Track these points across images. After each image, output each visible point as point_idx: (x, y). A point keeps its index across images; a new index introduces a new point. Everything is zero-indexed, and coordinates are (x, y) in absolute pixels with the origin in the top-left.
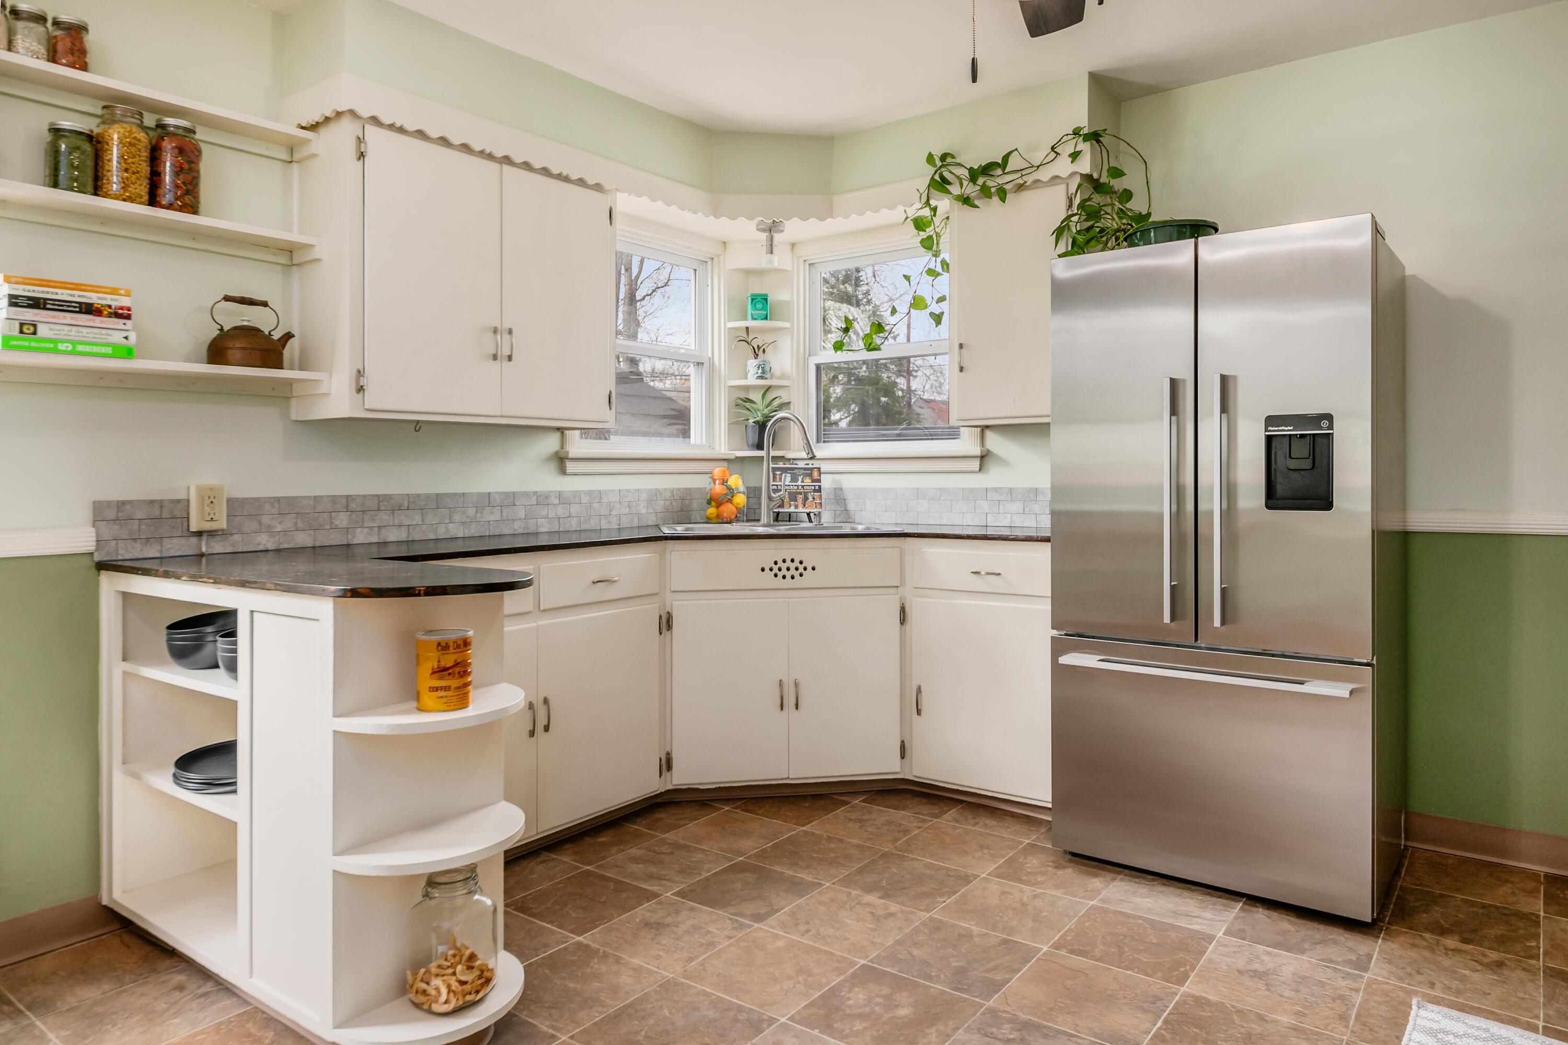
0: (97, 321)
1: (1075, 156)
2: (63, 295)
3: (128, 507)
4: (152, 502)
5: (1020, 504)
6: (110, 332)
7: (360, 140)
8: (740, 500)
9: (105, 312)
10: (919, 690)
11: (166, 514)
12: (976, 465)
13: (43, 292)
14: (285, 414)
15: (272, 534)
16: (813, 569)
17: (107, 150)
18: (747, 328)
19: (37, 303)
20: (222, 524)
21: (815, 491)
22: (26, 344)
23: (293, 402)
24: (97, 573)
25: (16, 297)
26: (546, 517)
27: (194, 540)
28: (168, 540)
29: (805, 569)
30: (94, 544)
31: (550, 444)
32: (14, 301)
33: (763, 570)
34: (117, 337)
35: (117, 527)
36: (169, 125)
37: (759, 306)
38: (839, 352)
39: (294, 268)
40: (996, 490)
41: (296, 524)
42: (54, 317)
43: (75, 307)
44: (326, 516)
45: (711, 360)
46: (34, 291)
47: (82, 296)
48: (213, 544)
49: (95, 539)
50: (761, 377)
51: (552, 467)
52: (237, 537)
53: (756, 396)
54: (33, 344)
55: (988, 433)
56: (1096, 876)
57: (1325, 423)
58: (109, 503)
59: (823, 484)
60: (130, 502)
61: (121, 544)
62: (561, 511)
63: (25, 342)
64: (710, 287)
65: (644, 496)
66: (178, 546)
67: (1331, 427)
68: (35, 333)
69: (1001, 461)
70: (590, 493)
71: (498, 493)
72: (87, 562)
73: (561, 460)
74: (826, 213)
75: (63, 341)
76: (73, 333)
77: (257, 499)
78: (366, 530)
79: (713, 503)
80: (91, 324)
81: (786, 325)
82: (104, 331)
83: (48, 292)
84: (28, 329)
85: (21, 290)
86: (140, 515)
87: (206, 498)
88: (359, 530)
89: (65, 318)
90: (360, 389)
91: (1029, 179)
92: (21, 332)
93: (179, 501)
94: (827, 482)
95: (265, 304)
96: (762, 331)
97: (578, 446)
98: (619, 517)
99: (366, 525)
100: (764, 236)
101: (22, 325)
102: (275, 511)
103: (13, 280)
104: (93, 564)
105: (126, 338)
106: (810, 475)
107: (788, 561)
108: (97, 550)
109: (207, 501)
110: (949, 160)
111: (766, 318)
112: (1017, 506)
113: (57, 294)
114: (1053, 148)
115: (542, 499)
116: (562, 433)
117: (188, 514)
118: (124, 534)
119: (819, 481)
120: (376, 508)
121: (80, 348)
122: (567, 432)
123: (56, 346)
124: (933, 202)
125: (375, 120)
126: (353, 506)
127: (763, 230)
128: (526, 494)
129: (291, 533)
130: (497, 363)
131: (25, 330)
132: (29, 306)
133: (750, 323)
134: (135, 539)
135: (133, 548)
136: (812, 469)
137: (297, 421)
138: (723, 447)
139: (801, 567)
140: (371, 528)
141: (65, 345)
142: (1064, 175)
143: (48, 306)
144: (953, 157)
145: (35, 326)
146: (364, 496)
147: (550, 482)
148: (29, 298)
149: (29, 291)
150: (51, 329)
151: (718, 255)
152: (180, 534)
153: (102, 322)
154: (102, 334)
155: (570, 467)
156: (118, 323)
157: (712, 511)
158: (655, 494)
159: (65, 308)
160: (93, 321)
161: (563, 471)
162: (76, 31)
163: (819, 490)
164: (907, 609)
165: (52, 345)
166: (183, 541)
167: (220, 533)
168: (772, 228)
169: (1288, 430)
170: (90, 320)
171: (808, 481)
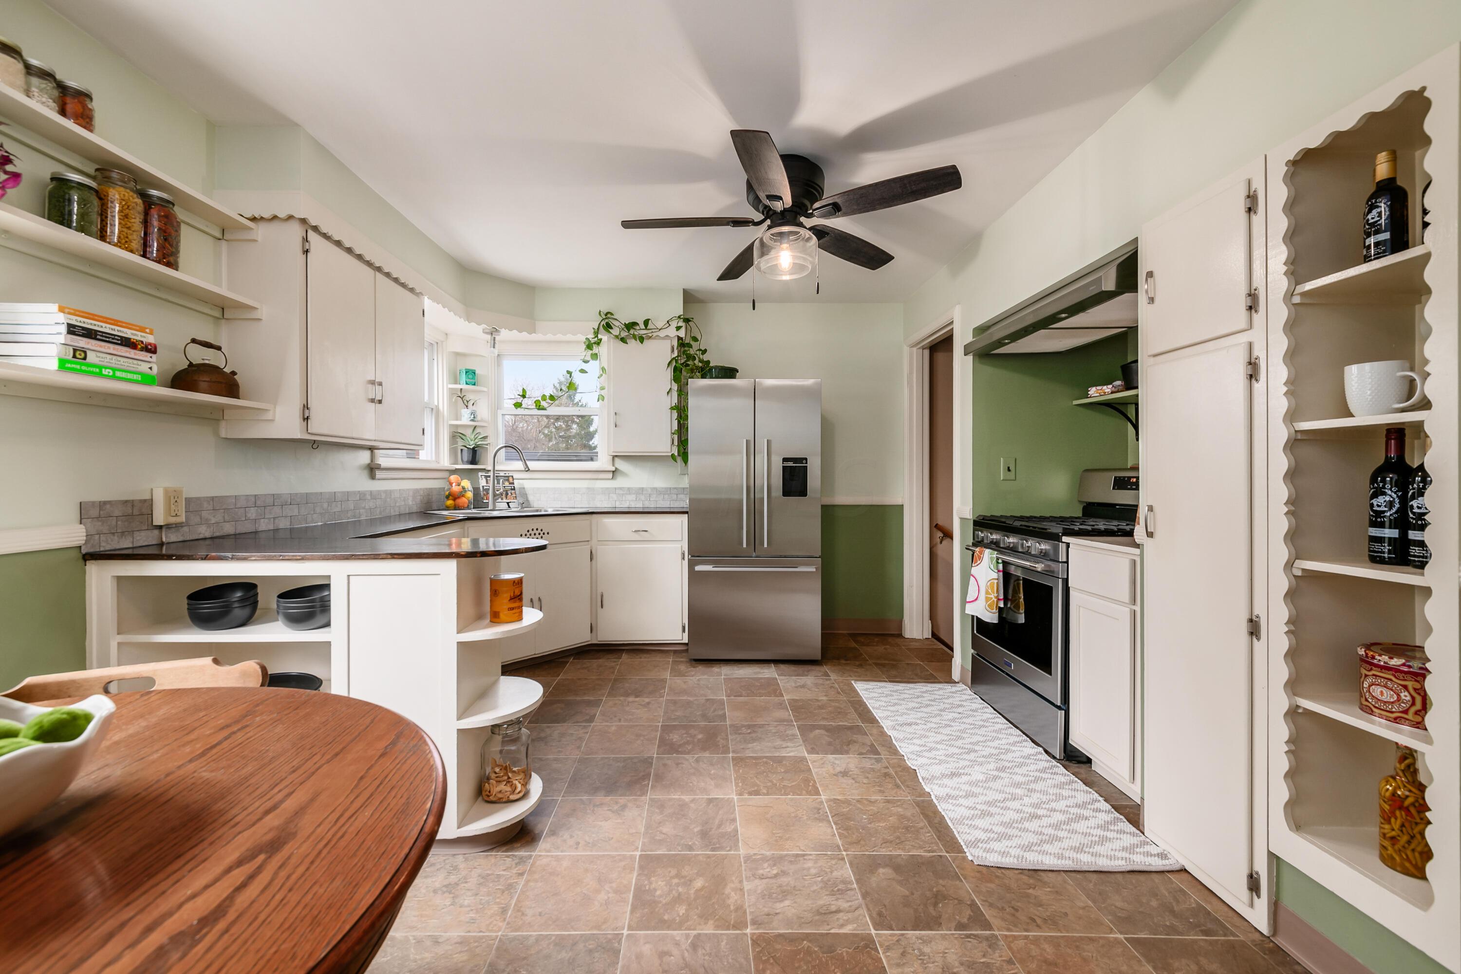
0: (132, 353)
1: (678, 328)
2: (106, 328)
3: (108, 506)
4: (126, 502)
5: (634, 496)
6: (140, 363)
7: (306, 240)
8: (470, 495)
9: (139, 347)
10: (602, 596)
11: (136, 512)
12: (610, 475)
13: (91, 324)
14: (216, 433)
15: (209, 525)
16: (548, 533)
17: (111, 207)
18: (461, 389)
19: (90, 334)
20: (182, 519)
21: (512, 489)
22: (78, 367)
23: (223, 424)
24: (84, 563)
25: (74, 326)
26: (364, 508)
27: (156, 532)
28: (138, 533)
29: (544, 534)
30: (85, 538)
31: (364, 457)
32: (72, 330)
33: (521, 535)
34: (144, 367)
35: (100, 523)
36: (152, 196)
37: (471, 376)
38: (519, 409)
39: (223, 321)
40: (621, 489)
41: (224, 517)
42: (101, 346)
43: (118, 340)
44: (242, 510)
45: (437, 407)
46: (84, 323)
47: (120, 331)
48: (170, 535)
49: (85, 534)
50: (472, 420)
51: (365, 474)
52: (186, 529)
53: (468, 432)
54: (84, 368)
55: (616, 459)
56: (713, 667)
57: (804, 461)
58: (93, 503)
59: (516, 485)
60: (109, 502)
61: (103, 538)
62: (371, 504)
63: (77, 365)
64: (436, 360)
65: (411, 494)
66: (145, 539)
67: (806, 463)
68: (85, 358)
69: (623, 474)
70: (386, 492)
71: (339, 492)
72: (75, 554)
73: (372, 470)
74: (532, 330)
75: (106, 367)
76: (113, 361)
77: (198, 499)
78: (266, 521)
79: (451, 497)
80: (127, 355)
81: (485, 389)
82: (135, 362)
83: (95, 325)
84: (79, 354)
85: (75, 320)
86: (117, 513)
87: (172, 498)
88: (262, 520)
89: (109, 348)
90: (306, 419)
91: (655, 334)
92: (74, 356)
93: (145, 501)
94: (517, 484)
95: (219, 348)
96: (468, 391)
97: (383, 460)
98: (399, 507)
99: (267, 516)
100: (489, 337)
101: (75, 351)
102: (211, 507)
103: (67, 310)
104: (80, 556)
105: (151, 368)
106: (508, 480)
107: (535, 530)
108: (85, 544)
109: (173, 501)
110: (609, 315)
111: (474, 384)
112: (633, 497)
113: (102, 327)
114: (668, 322)
115: (362, 496)
116: (372, 452)
117: (152, 511)
118: (105, 529)
119: (513, 483)
120: (272, 504)
121: (119, 374)
122: (376, 451)
123: (101, 371)
124: (600, 336)
125: (315, 229)
126: (259, 503)
127: (487, 333)
128: (354, 493)
129: (221, 524)
130: (373, 404)
131: (78, 356)
132: (83, 336)
133: (463, 386)
134: (113, 534)
135: (112, 541)
136: (508, 477)
137: (226, 438)
138: (446, 462)
139: (542, 533)
140: (269, 519)
141: (107, 370)
142: (672, 336)
143: (98, 337)
144: (612, 314)
145: (85, 352)
146: (265, 495)
147: (366, 485)
148: (83, 328)
149: (80, 322)
150: (97, 356)
151: (442, 342)
152: (146, 528)
153: (135, 354)
154: (133, 364)
155: (379, 474)
156: (146, 356)
157: (450, 502)
158: (416, 491)
159: (110, 340)
160: (130, 352)
161: (372, 476)
162: (83, 96)
163: (514, 489)
164: (594, 552)
165: (98, 370)
166: (149, 532)
167: (174, 526)
168: (494, 332)
169: (791, 464)
170: (127, 352)
171: (507, 484)
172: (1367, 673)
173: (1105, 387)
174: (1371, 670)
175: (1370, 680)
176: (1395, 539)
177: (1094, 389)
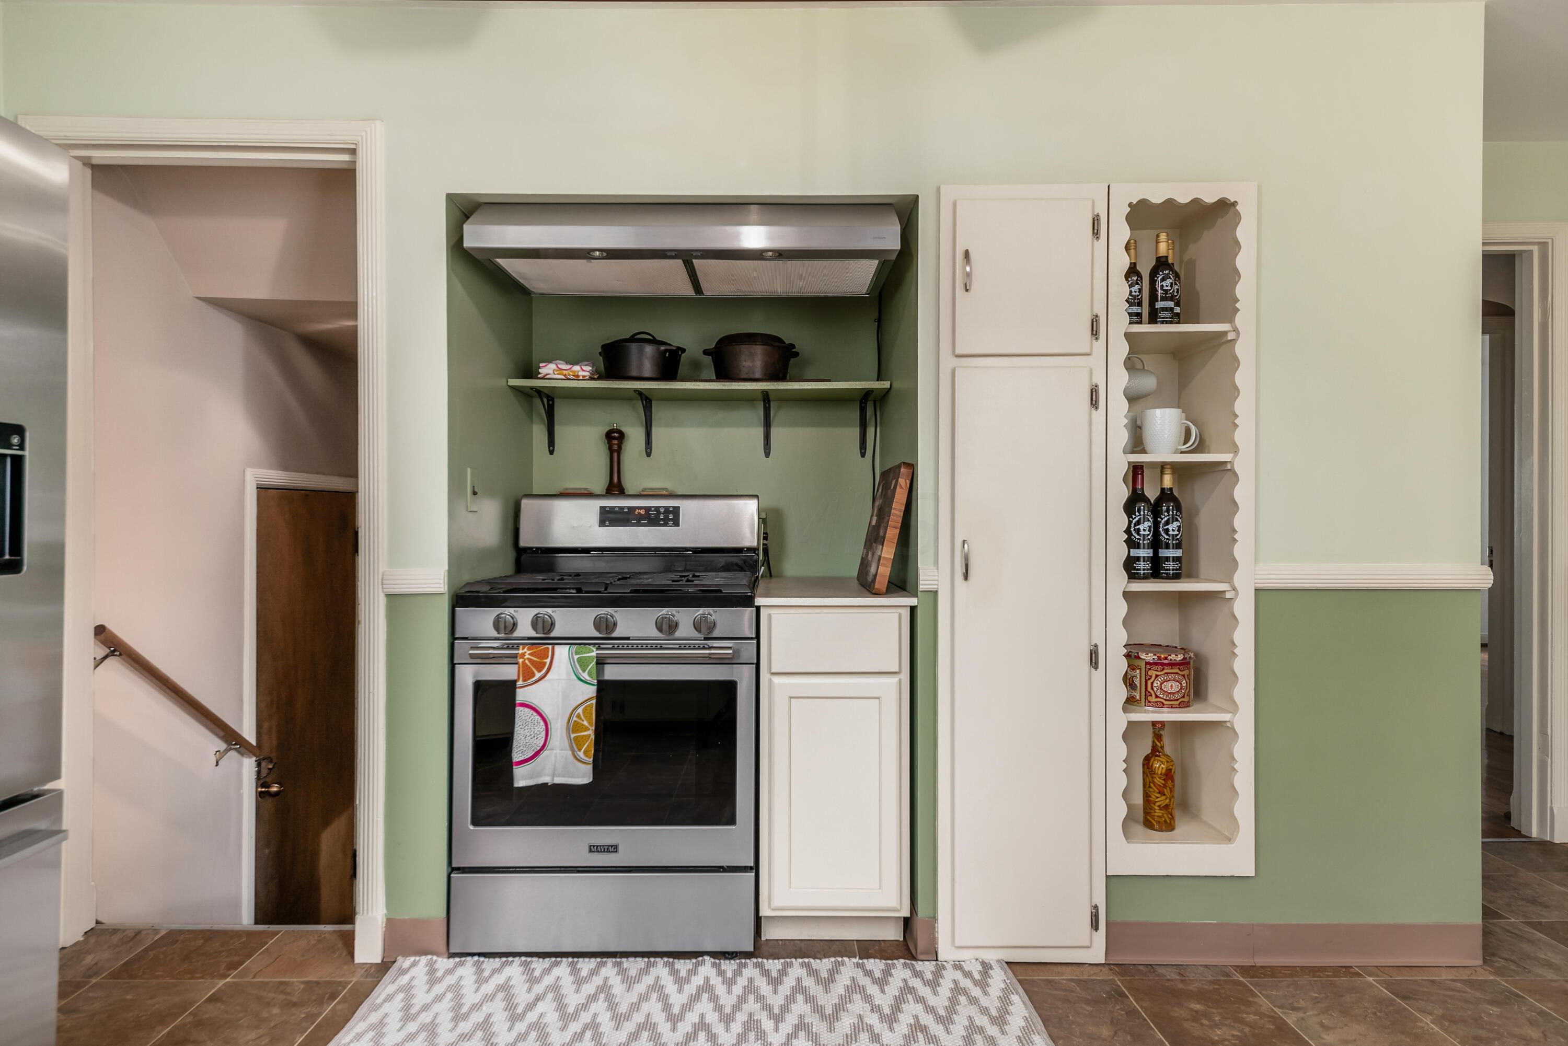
57: (16, 439)
67: (21, 446)
172: (1159, 673)
173: (576, 368)
174: (1163, 669)
175: (1160, 679)
176: (1151, 557)
177: (552, 366)
